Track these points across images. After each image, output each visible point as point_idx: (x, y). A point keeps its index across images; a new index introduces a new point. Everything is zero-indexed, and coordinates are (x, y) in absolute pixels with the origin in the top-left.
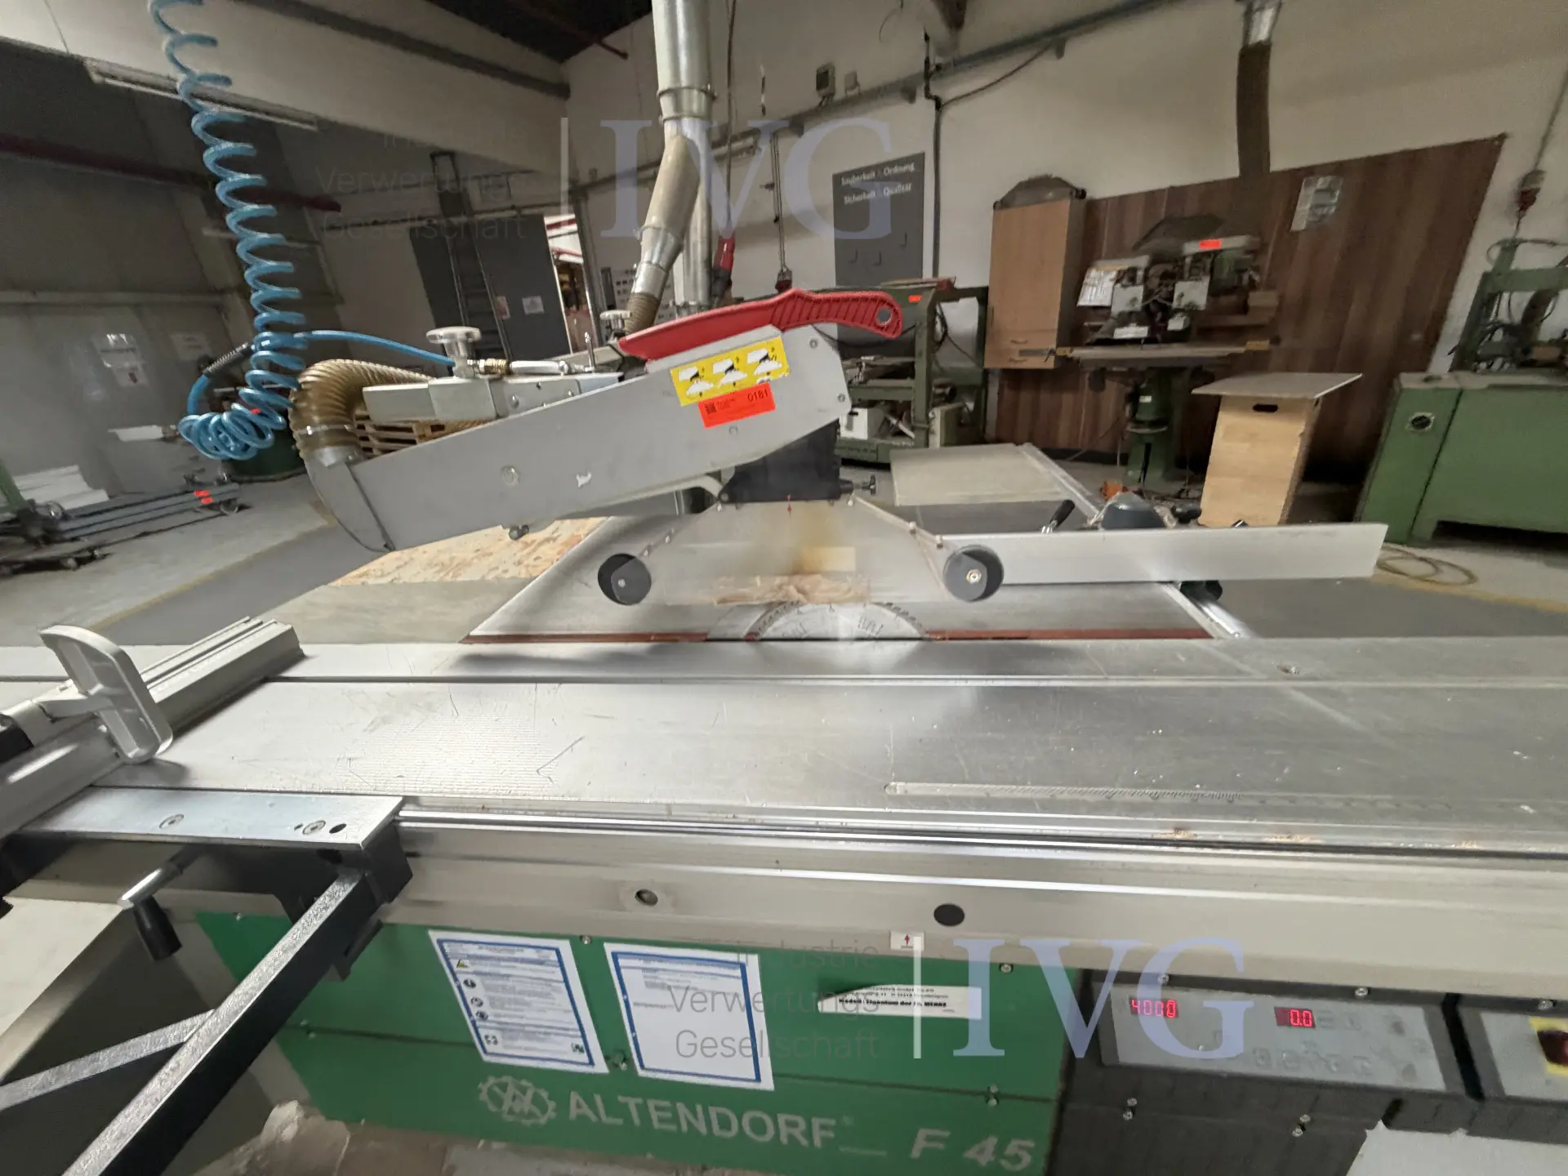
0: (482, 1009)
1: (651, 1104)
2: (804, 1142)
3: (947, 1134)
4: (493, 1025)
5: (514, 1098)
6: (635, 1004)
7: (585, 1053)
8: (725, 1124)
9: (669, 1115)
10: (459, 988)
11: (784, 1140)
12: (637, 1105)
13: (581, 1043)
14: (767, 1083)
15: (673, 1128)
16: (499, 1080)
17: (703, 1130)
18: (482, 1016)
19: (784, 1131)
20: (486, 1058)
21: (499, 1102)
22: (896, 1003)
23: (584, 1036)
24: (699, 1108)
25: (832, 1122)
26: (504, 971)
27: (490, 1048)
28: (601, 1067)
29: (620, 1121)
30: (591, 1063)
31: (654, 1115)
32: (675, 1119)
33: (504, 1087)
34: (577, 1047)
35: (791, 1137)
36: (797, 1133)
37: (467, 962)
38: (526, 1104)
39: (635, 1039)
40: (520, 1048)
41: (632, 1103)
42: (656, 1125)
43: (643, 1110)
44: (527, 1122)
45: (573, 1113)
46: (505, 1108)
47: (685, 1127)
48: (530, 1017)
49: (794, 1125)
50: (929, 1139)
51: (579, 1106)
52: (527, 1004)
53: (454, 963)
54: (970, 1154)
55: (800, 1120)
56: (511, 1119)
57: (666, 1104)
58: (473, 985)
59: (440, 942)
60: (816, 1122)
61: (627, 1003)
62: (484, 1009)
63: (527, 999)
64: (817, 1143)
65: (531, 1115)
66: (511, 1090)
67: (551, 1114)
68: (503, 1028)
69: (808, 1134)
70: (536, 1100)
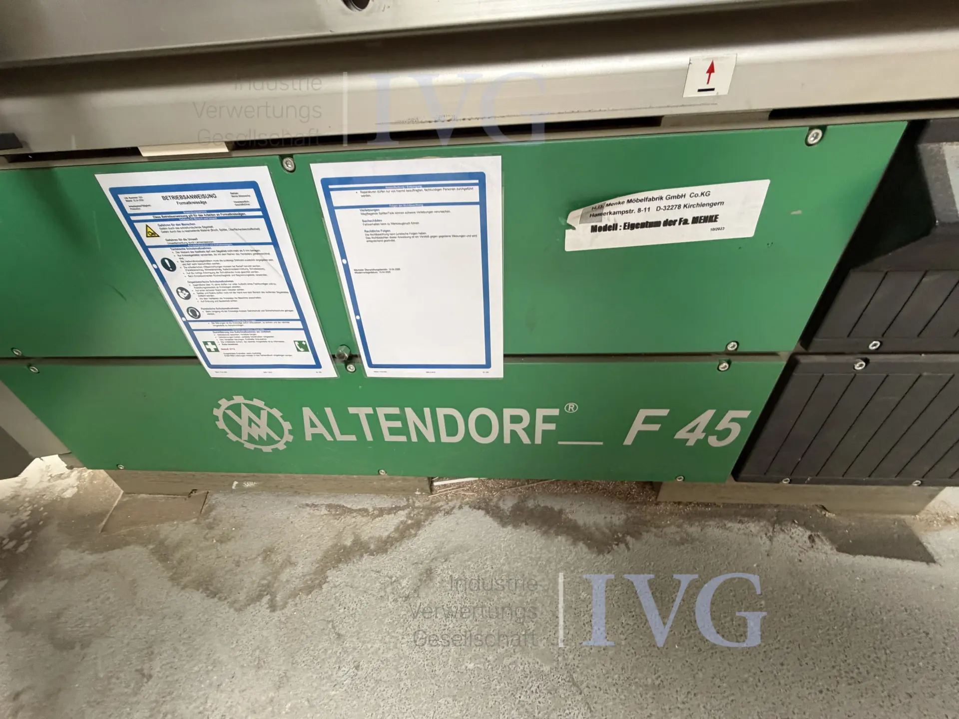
0: (191, 303)
1: (382, 412)
2: (526, 440)
3: (664, 412)
4: (210, 326)
5: (251, 421)
6: (356, 271)
7: (310, 353)
8: (452, 429)
9: (398, 424)
10: (158, 271)
11: (507, 440)
12: (368, 416)
13: (302, 337)
14: (497, 371)
15: (403, 439)
16: (232, 402)
17: (431, 438)
18: (194, 312)
19: (508, 427)
20: (213, 373)
21: (237, 430)
22: (657, 224)
23: (306, 329)
24: (427, 411)
25: (555, 412)
26: (203, 237)
27: (213, 358)
28: (328, 370)
29: (353, 438)
30: (318, 365)
31: (385, 425)
32: (404, 431)
33: (236, 409)
34: (300, 343)
35: (513, 433)
36: (519, 428)
37: (155, 226)
38: (262, 430)
39: (359, 322)
40: (243, 355)
41: (363, 412)
42: (388, 438)
43: (373, 420)
44: (267, 449)
45: (309, 432)
46: (245, 437)
47: (414, 438)
48: (246, 308)
49: (516, 419)
50: (648, 420)
51: (313, 425)
52: (237, 288)
53: (141, 228)
54: (681, 434)
55: (524, 413)
56: (251, 447)
57: (395, 411)
58: (172, 267)
59: (115, 192)
60: (541, 413)
61: (346, 267)
62: (194, 302)
63: (237, 280)
64: (538, 440)
65: (270, 441)
66: (246, 412)
67: (288, 438)
68: (221, 327)
69: (530, 430)
70: (272, 422)
